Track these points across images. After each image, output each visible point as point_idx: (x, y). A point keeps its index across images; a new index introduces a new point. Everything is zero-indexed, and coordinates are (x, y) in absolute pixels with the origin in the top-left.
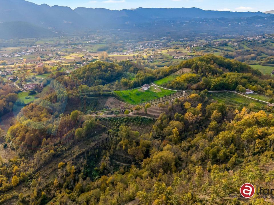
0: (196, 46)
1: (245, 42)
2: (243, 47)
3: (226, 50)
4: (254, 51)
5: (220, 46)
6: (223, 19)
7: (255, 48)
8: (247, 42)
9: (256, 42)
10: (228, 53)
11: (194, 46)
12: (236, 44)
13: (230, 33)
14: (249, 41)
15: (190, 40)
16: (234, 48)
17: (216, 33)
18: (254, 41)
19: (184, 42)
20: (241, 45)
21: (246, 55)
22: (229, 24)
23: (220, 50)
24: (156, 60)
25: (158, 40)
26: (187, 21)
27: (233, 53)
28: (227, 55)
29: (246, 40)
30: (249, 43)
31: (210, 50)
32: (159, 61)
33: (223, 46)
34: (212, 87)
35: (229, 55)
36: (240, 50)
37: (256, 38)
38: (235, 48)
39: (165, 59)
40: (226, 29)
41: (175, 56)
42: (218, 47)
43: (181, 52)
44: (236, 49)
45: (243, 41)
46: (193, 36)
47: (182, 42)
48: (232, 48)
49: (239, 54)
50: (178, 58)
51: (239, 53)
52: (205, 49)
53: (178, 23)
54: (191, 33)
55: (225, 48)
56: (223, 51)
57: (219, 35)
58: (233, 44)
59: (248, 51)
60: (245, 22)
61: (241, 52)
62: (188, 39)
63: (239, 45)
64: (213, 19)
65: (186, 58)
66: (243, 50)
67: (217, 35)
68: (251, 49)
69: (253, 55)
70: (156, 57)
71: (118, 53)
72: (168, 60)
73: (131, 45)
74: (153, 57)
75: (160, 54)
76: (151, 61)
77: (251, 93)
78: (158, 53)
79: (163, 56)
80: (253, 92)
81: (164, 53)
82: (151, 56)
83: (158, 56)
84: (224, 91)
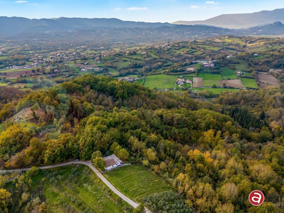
0: (106, 56)
1: (153, 50)
2: (151, 55)
3: (136, 59)
4: (160, 58)
5: (129, 55)
6: (138, 28)
7: (161, 56)
8: (155, 50)
9: (162, 50)
10: (136, 63)
11: (103, 56)
12: (145, 52)
13: (144, 41)
14: (157, 49)
15: (106, 49)
16: (142, 57)
17: (132, 41)
18: (160, 49)
19: (99, 51)
20: (149, 53)
21: (153, 63)
22: (143, 33)
23: (130, 59)
24: (60, 74)
25: (74, 49)
26: (107, 31)
27: (142, 62)
28: (136, 65)
29: (154, 49)
30: (156, 51)
31: (119, 60)
32: (63, 75)
33: (132, 55)
34: (46, 160)
35: (137, 65)
36: (148, 59)
37: (162, 46)
38: (144, 56)
39: (71, 73)
40: (141, 37)
41: (82, 68)
42: (128, 56)
43: (89, 63)
44: (145, 58)
45: (151, 49)
46: (110, 45)
47: (97, 51)
48: (141, 56)
49: (147, 63)
50: (85, 70)
51: (148, 61)
52: (115, 59)
53: (99, 32)
54: (109, 42)
55: (134, 57)
56: (132, 60)
57: (134, 43)
58: (142, 53)
59: (156, 59)
60: (156, 31)
61: (149, 61)
62: (104, 48)
63: (147, 53)
64: (129, 28)
65: (94, 69)
66: (151, 58)
67: (132, 43)
68: (158, 57)
69: (159, 63)
70: (61, 70)
71: (18, 67)
72: (74, 73)
73: (39, 56)
74: (57, 70)
75: (65, 67)
76: (53, 76)
77: (118, 165)
78: (63, 66)
79: (68, 69)
80: (121, 163)
81: (70, 65)
82: (54, 70)
83: (63, 69)
84: (73, 164)
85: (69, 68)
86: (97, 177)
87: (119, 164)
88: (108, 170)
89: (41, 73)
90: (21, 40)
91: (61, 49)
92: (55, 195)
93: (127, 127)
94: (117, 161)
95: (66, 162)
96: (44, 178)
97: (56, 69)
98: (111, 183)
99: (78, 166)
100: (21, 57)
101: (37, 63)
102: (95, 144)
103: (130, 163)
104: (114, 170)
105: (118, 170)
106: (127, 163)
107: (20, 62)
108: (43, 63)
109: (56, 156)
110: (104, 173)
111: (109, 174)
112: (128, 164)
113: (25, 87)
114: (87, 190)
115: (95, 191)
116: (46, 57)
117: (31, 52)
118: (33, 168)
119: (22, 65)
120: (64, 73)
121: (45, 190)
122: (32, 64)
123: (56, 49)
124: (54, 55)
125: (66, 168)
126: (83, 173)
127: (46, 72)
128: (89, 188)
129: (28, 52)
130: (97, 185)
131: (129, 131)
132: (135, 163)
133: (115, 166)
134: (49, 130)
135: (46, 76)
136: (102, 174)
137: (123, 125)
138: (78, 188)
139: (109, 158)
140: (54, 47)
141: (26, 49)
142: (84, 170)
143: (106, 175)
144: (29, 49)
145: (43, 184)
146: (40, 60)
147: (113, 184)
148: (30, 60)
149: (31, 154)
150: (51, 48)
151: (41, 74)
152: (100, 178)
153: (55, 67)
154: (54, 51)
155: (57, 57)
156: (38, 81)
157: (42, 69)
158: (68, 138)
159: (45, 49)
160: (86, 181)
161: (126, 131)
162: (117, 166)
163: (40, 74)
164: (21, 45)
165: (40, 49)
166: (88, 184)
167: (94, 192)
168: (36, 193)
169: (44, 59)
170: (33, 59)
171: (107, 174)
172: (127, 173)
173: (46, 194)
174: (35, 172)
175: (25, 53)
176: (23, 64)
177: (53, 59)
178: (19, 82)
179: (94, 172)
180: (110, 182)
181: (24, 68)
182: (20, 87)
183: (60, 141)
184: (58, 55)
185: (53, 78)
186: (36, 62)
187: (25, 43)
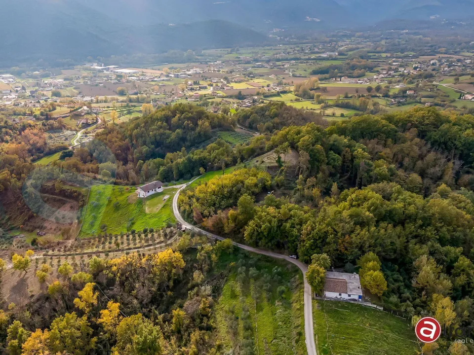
24: (414, 101)
32: (420, 103)
39: (437, 101)
41: (468, 93)
70: (419, 93)
71: (349, 79)
72: (444, 101)
73: (394, 63)
74: (412, 92)
75: (431, 87)
76: (399, 102)
77: (352, 297)
78: (430, 85)
79: (436, 93)
80: (360, 297)
81: (444, 85)
82: (407, 91)
83: (425, 90)
84: (284, 260)
85: (438, 90)
86: (300, 300)
87: (356, 297)
88: (328, 298)
89: (381, 95)
90: (379, 33)
91: (444, 51)
92: (234, 296)
93: (430, 234)
94: (354, 289)
95: (278, 253)
96: (234, 263)
97: (410, 89)
98: (314, 323)
99: (289, 266)
100: (361, 64)
101: (383, 76)
102: (328, 240)
103: (381, 306)
104: (337, 302)
105: (343, 307)
106: (374, 304)
107: (357, 72)
108: (396, 76)
109: (261, 235)
110: (316, 299)
111: (322, 305)
112: (375, 306)
113: (342, 115)
114: (273, 314)
115: (282, 322)
116: (406, 65)
117: (384, 55)
118: (227, 241)
119: (357, 77)
120: (423, 100)
121: (226, 281)
122: (375, 77)
123: (434, 51)
124: (424, 62)
125: (271, 261)
126: (289, 282)
127: (391, 93)
128: (278, 311)
129: (379, 54)
130: (293, 313)
131: (429, 243)
132: (395, 312)
133: (345, 296)
134: (286, 192)
135: (388, 100)
136: (313, 299)
137: (421, 227)
138: (265, 303)
139: (344, 277)
140: (432, 46)
141: (378, 49)
142: (293, 279)
143: (317, 305)
144: (384, 50)
145: (230, 272)
146: (393, 70)
147: (315, 325)
148: (376, 69)
149: (235, 219)
150: (425, 48)
151: (379, 97)
152: (303, 305)
153: (411, 86)
154: (427, 56)
155: (428, 66)
156: (368, 107)
157: (385, 87)
158: (292, 213)
159: (413, 50)
160: (282, 298)
161: (422, 240)
162: (350, 298)
163: (378, 95)
164: (373, 42)
165: (402, 51)
166: (282, 305)
167: (280, 321)
168: (215, 279)
169: (400, 69)
170: (382, 68)
171: (319, 303)
172: (356, 321)
173: (225, 287)
174: (228, 247)
175: (375, 56)
176: (359, 76)
177: (418, 69)
178: (338, 106)
179: (304, 288)
180: (313, 319)
181: (357, 83)
182: (334, 114)
183: (277, 214)
184: (432, 62)
185: (399, 106)
186: (384, 74)
187: (382, 39)
